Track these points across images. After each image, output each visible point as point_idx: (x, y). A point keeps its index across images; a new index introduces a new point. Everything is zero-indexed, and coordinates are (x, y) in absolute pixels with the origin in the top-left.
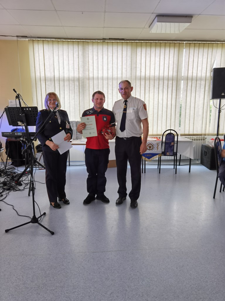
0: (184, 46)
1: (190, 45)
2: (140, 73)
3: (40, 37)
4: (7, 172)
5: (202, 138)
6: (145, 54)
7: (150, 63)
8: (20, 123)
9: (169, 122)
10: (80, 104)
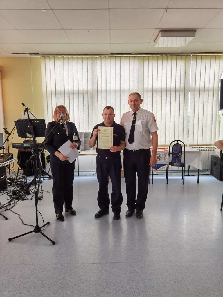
0: (191, 59)
1: (197, 57)
2: (147, 85)
3: (52, 54)
4: (17, 181)
5: (211, 148)
6: (152, 67)
7: (157, 76)
8: (28, 135)
9: (177, 132)
10: (88, 116)
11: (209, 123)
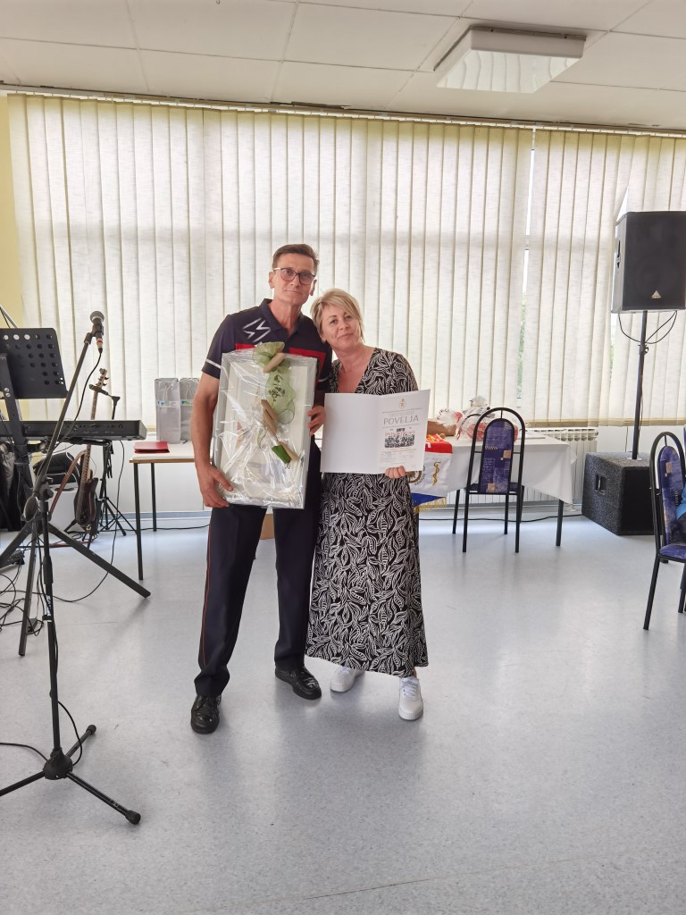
0: (533, 141)
1: (550, 136)
2: (394, 221)
3: (52, 87)
5: (584, 432)
9: (484, 381)
11: (582, 354)
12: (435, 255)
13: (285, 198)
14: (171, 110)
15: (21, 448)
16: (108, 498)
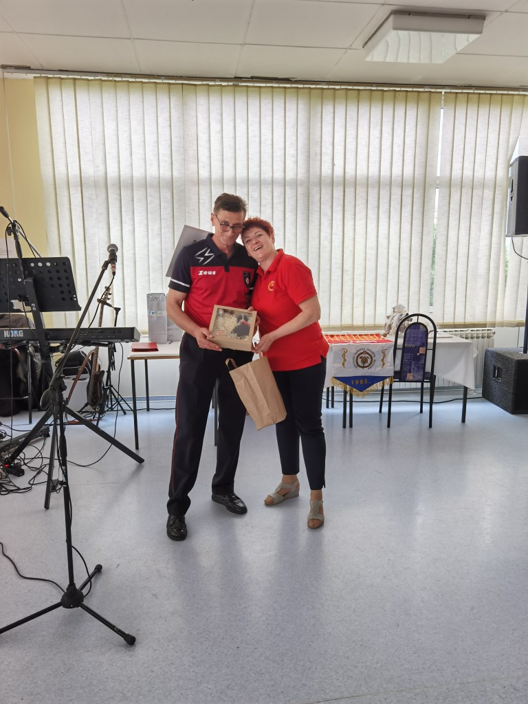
0: (443, 101)
1: (456, 97)
2: (331, 168)
3: (67, 71)
5: (484, 332)
6: (344, 120)
9: (403, 293)
11: (482, 270)
12: (364, 194)
13: (246, 151)
14: (158, 86)
15: (45, 350)
16: (112, 386)
